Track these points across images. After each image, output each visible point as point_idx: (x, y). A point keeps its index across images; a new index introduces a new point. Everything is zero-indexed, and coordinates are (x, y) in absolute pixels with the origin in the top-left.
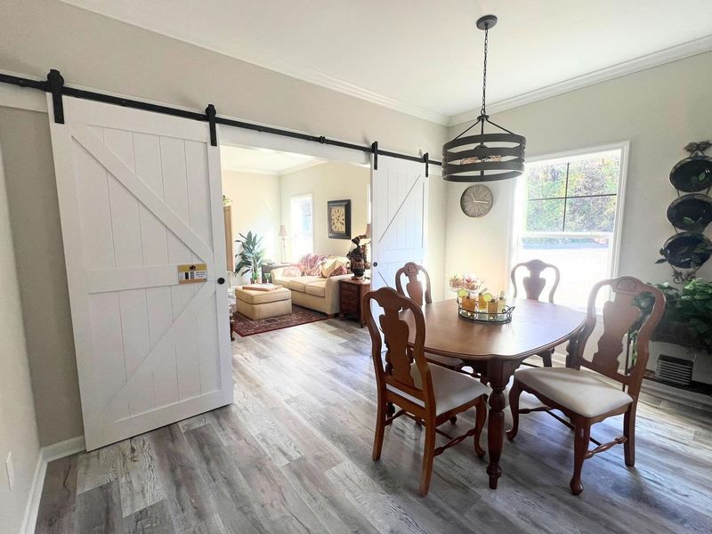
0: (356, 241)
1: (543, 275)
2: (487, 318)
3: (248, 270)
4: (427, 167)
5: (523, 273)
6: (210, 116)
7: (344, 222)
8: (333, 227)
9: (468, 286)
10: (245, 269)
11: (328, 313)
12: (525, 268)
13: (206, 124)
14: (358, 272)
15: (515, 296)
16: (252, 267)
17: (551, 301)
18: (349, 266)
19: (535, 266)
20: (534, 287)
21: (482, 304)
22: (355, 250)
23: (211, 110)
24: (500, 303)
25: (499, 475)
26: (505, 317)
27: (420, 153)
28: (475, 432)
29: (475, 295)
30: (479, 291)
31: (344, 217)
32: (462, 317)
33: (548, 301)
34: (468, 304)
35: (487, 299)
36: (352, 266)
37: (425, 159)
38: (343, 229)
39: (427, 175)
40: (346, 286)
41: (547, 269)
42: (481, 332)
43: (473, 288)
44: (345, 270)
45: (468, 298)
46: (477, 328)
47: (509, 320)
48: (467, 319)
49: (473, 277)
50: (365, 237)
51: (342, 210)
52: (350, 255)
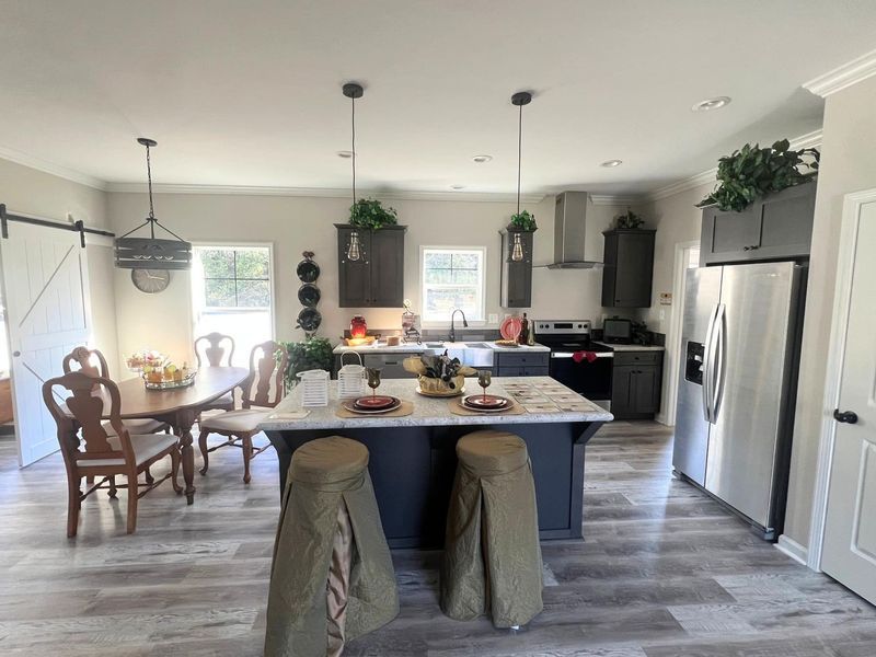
1: (221, 344)
2: (173, 385)
4: (82, 237)
5: (204, 345)
9: (151, 364)
12: (206, 340)
15: (199, 365)
17: (230, 365)
19: (215, 338)
20: (215, 355)
21: (168, 375)
24: (184, 372)
25: (193, 492)
26: (189, 381)
27: (71, 219)
28: (172, 474)
29: (160, 369)
30: (163, 365)
32: (148, 389)
33: (227, 365)
34: (155, 378)
35: (171, 370)
37: (78, 226)
39: (83, 246)
41: (225, 340)
42: (169, 397)
43: (156, 365)
45: (154, 372)
46: (164, 395)
47: (192, 384)
48: (155, 390)
49: (156, 355)
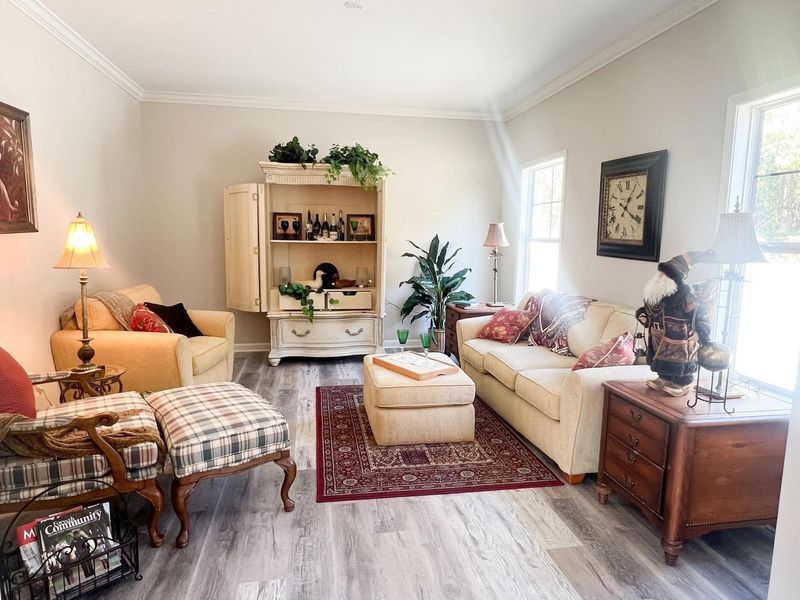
3: (426, 312)
7: (641, 214)
8: (611, 228)
10: (422, 309)
11: (566, 468)
14: (673, 371)
16: (433, 306)
18: (641, 345)
22: (666, 300)
31: (642, 201)
36: (651, 347)
38: (635, 234)
40: (625, 411)
44: (628, 350)
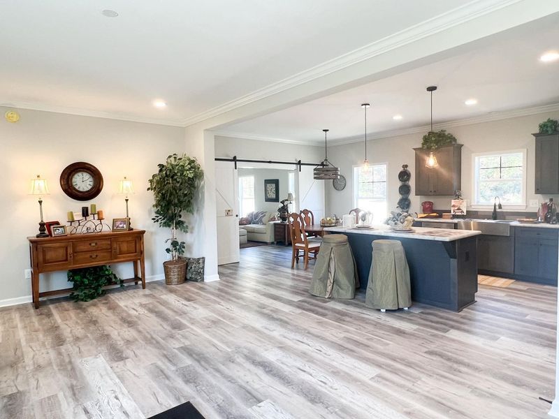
0: (283, 202)
6: (235, 159)
7: (275, 192)
8: (268, 195)
11: (269, 242)
13: (234, 162)
14: (284, 219)
22: (282, 207)
23: (235, 157)
31: (274, 189)
36: (280, 216)
38: (274, 196)
40: (278, 226)
50: (287, 200)
51: (274, 185)
52: (280, 210)
